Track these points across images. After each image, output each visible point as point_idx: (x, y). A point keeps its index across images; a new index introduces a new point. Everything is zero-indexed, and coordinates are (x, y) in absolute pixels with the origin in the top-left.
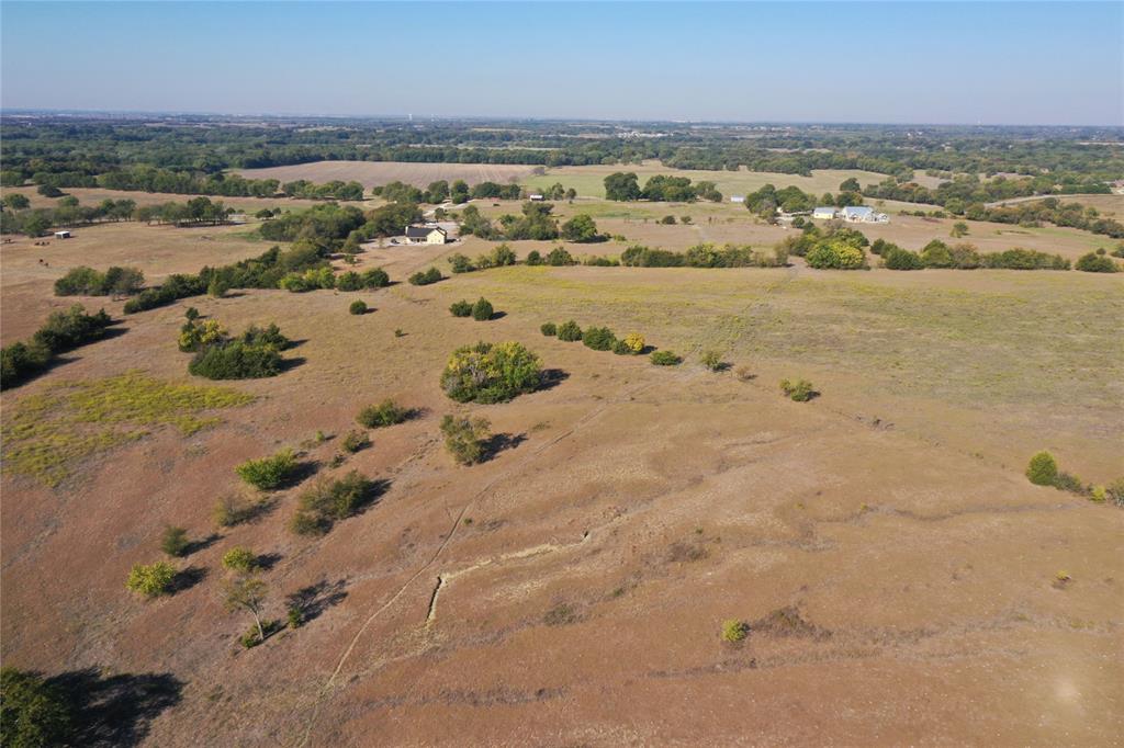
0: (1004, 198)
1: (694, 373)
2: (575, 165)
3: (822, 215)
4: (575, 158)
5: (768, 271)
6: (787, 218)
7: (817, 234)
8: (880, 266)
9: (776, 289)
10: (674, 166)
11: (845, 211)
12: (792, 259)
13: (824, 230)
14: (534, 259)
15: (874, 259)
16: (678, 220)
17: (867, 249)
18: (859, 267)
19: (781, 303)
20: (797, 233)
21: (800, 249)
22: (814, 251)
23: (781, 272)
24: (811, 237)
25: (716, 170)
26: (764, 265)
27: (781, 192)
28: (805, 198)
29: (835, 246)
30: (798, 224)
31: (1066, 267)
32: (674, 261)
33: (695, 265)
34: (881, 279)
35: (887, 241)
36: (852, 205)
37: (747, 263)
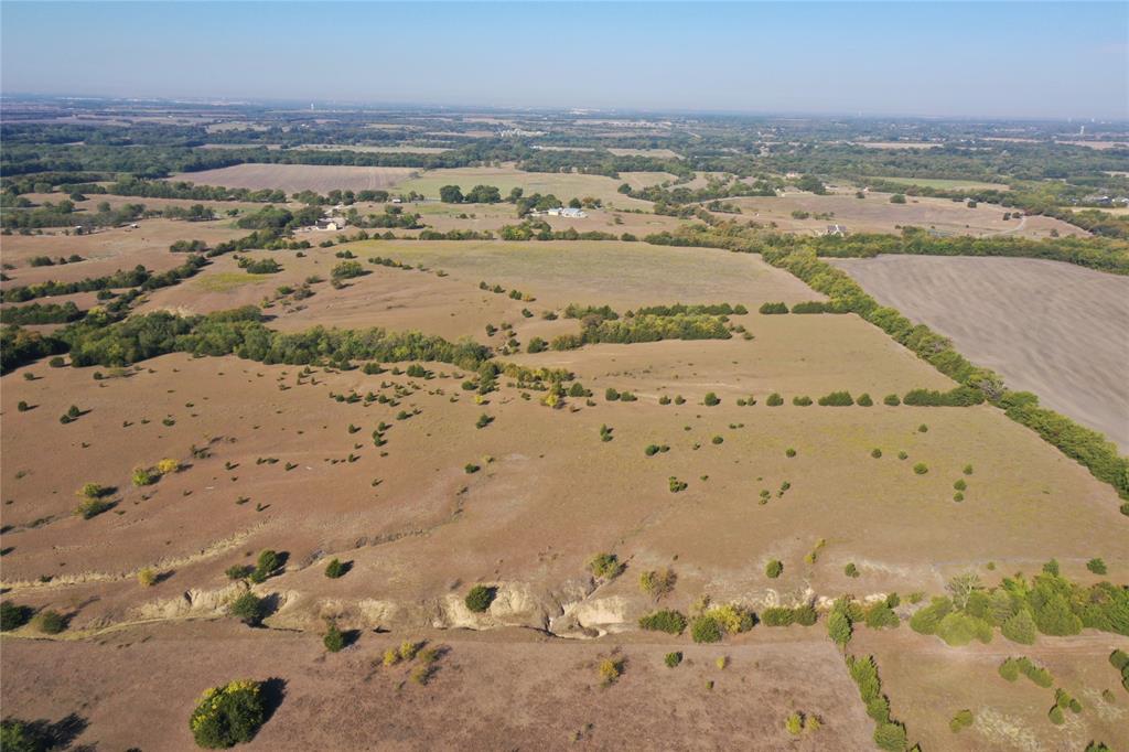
2: (447, 167)
3: (553, 212)
4: (448, 162)
6: (536, 214)
8: (535, 239)
9: (479, 248)
11: (565, 210)
14: (377, 237)
16: (469, 215)
25: (554, 172)
31: (616, 239)
32: (442, 237)
33: (451, 239)
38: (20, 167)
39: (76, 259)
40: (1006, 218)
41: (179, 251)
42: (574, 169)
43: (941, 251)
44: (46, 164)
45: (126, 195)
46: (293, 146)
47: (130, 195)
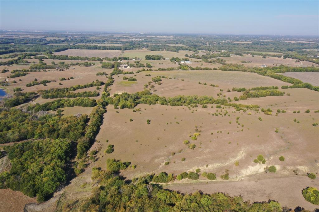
0: (213, 58)
1: (173, 79)
2: (128, 50)
3: (182, 62)
4: (128, 48)
5: (177, 71)
6: (177, 63)
7: (182, 66)
8: (190, 70)
9: (178, 73)
10: (150, 50)
11: (186, 62)
12: (180, 69)
13: (183, 65)
15: (190, 69)
16: (161, 64)
17: (189, 68)
18: (187, 70)
19: (179, 74)
20: (179, 65)
21: (180, 68)
22: (182, 68)
23: (178, 71)
24: (181, 66)
25: (159, 51)
26: (176, 70)
27: (175, 58)
28: (179, 59)
29: (185, 67)
30: (179, 64)
33: (168, 70)
34: (190, 71)
35: (191, 66)
36: (187, 61)
37: (174, 70)
38: (8, 51)
39: (72, 78)
40: (296, 62)
41: (99, 75)
42: (164, 50)
43: (300, 71)
44: (14, 50)
45: (54, 59)
46: (76, 44)
47: (55, 59)
